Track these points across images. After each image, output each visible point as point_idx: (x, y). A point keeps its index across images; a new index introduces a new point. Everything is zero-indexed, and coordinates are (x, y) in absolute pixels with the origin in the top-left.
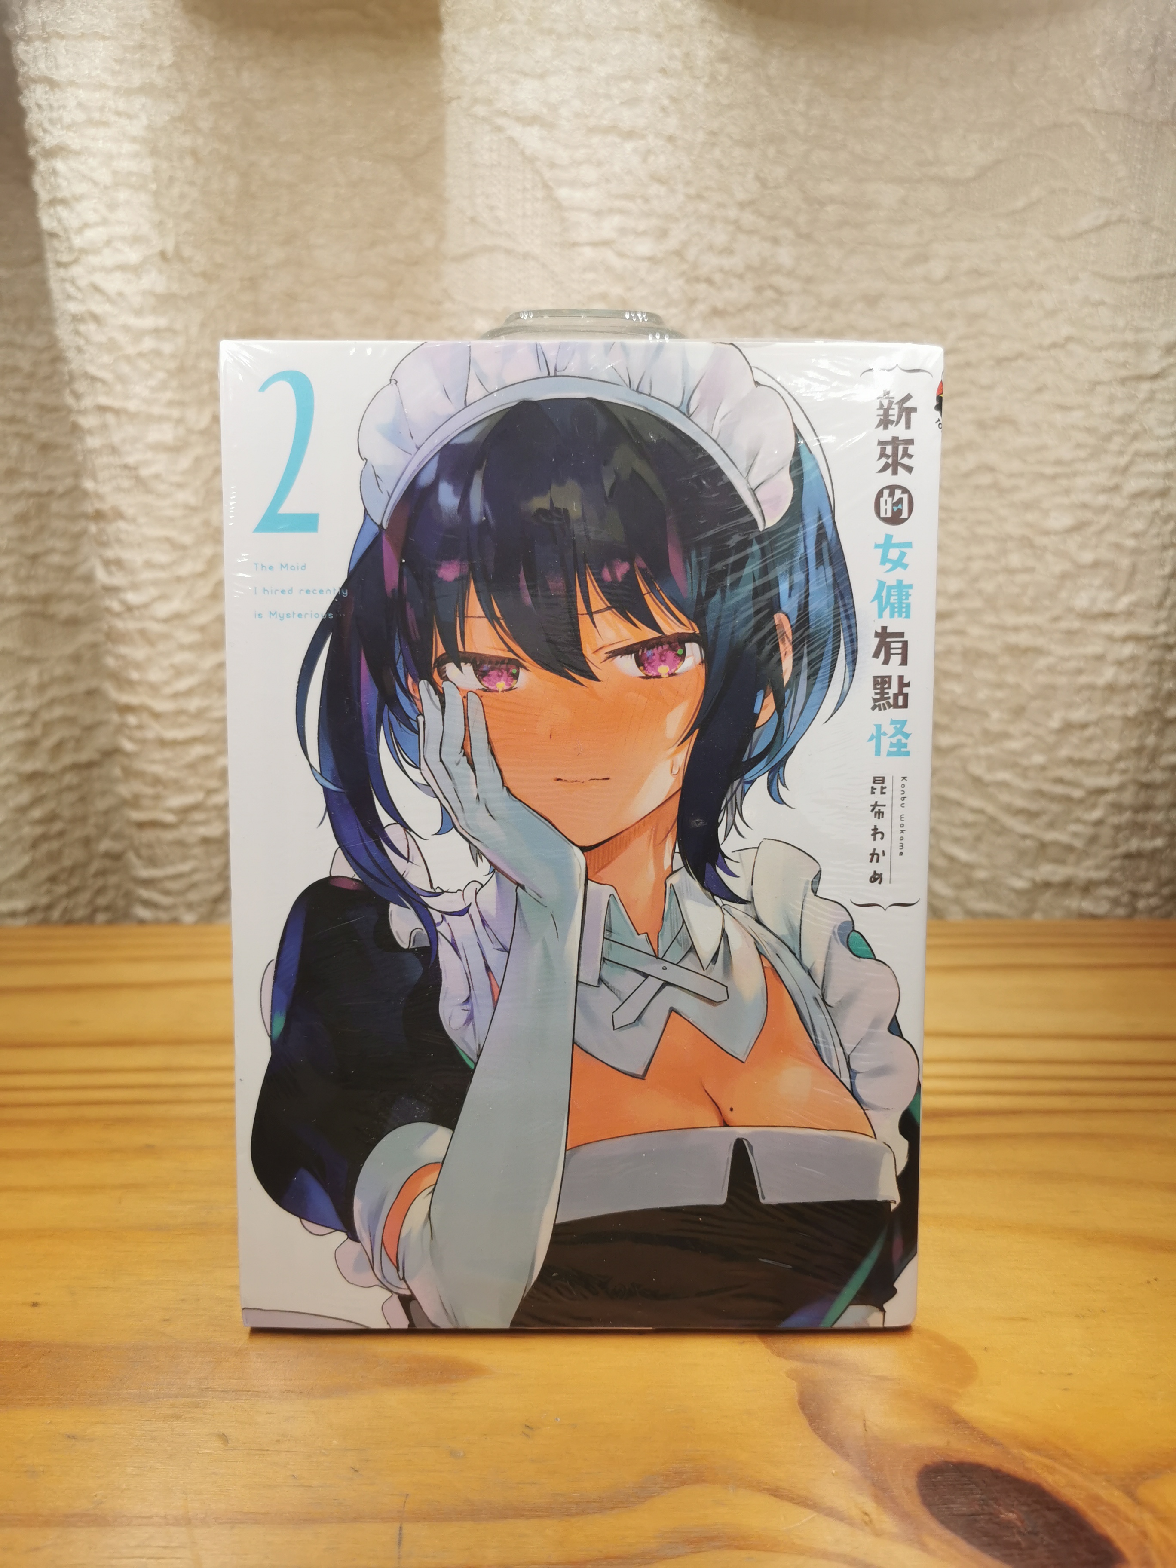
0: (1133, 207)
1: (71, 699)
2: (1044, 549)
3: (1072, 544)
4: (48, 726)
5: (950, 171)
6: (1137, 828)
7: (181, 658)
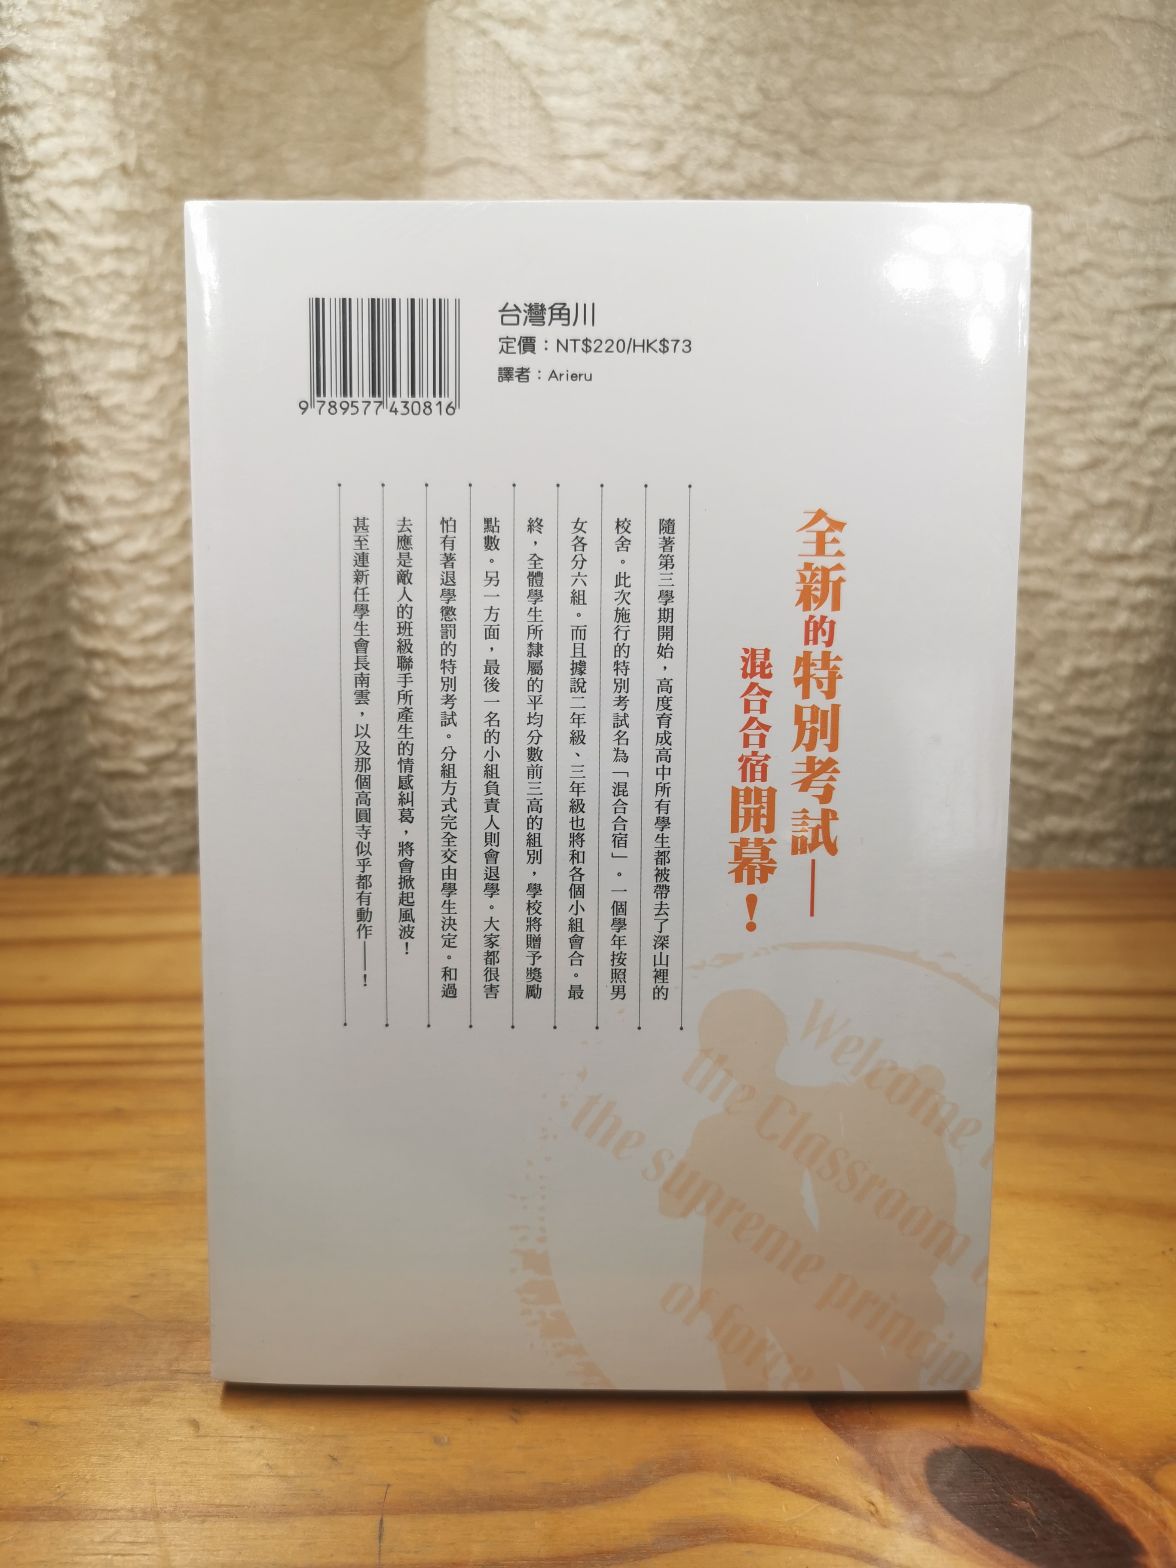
0: (1158, 123)
1: (37, 643)
2: (1057, 487)
3: (1087, 481)
4: (14, 671)
5: (964, 83)
6: (1147, 778)
7: (149, 601)
